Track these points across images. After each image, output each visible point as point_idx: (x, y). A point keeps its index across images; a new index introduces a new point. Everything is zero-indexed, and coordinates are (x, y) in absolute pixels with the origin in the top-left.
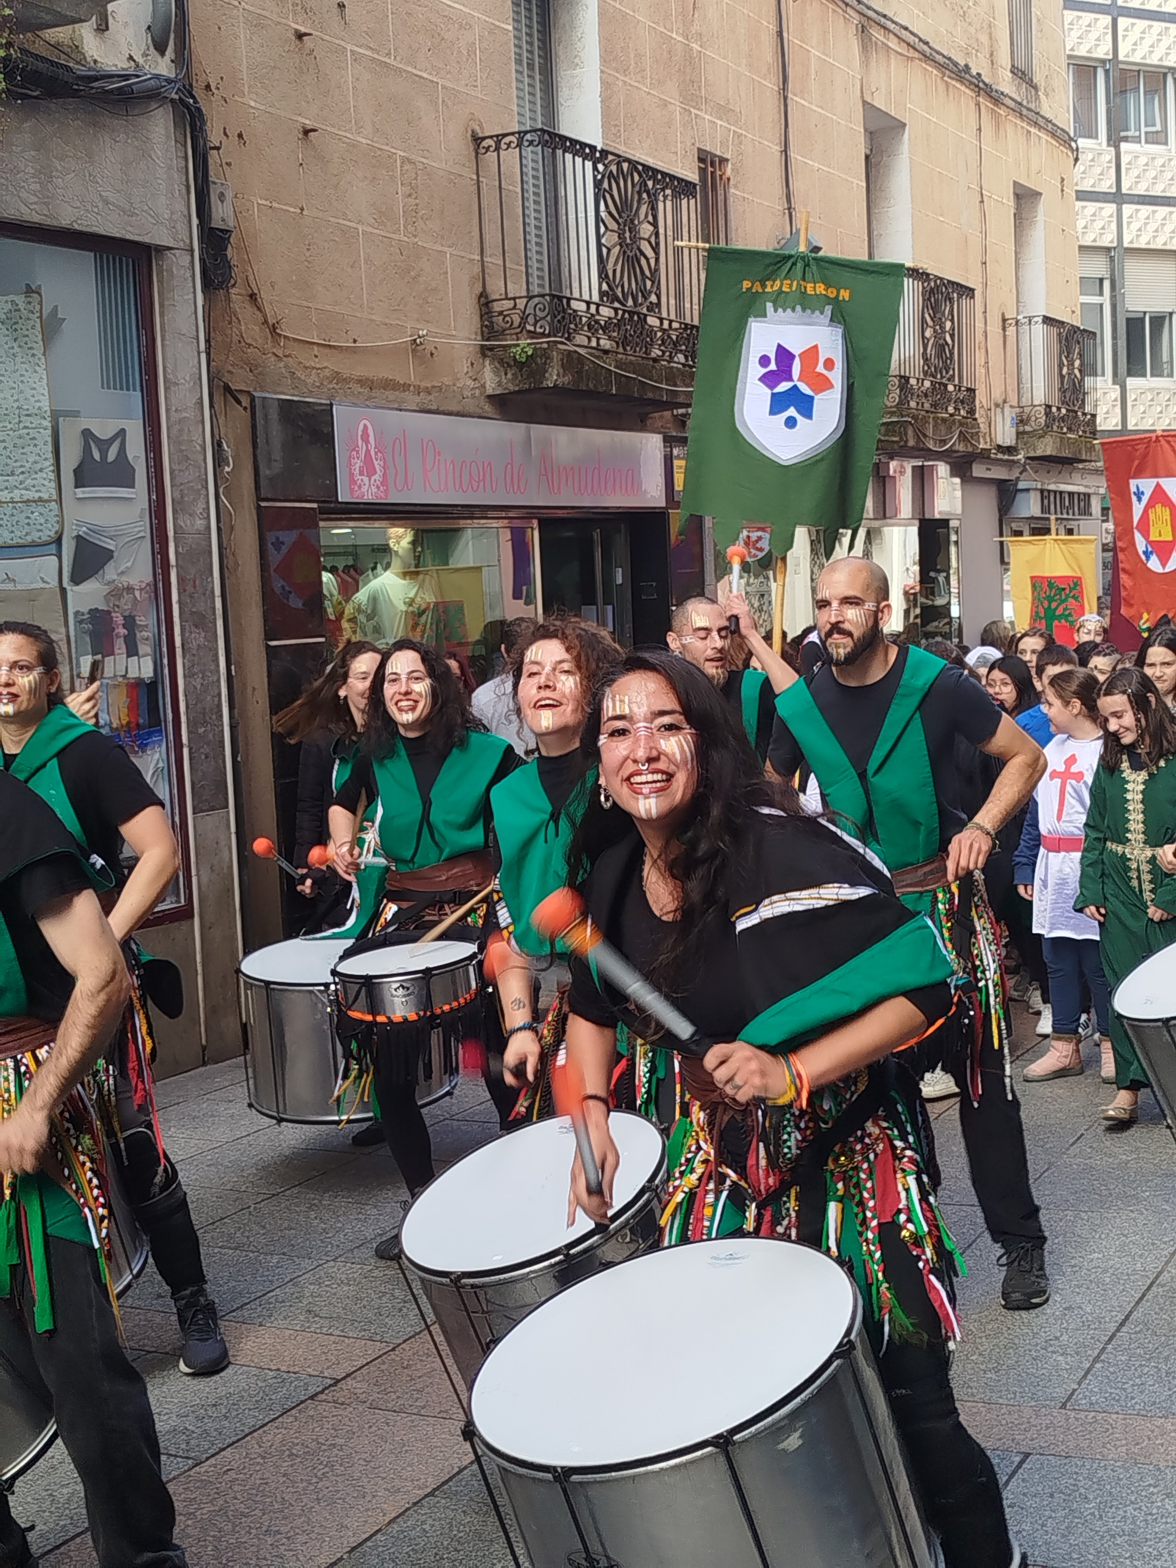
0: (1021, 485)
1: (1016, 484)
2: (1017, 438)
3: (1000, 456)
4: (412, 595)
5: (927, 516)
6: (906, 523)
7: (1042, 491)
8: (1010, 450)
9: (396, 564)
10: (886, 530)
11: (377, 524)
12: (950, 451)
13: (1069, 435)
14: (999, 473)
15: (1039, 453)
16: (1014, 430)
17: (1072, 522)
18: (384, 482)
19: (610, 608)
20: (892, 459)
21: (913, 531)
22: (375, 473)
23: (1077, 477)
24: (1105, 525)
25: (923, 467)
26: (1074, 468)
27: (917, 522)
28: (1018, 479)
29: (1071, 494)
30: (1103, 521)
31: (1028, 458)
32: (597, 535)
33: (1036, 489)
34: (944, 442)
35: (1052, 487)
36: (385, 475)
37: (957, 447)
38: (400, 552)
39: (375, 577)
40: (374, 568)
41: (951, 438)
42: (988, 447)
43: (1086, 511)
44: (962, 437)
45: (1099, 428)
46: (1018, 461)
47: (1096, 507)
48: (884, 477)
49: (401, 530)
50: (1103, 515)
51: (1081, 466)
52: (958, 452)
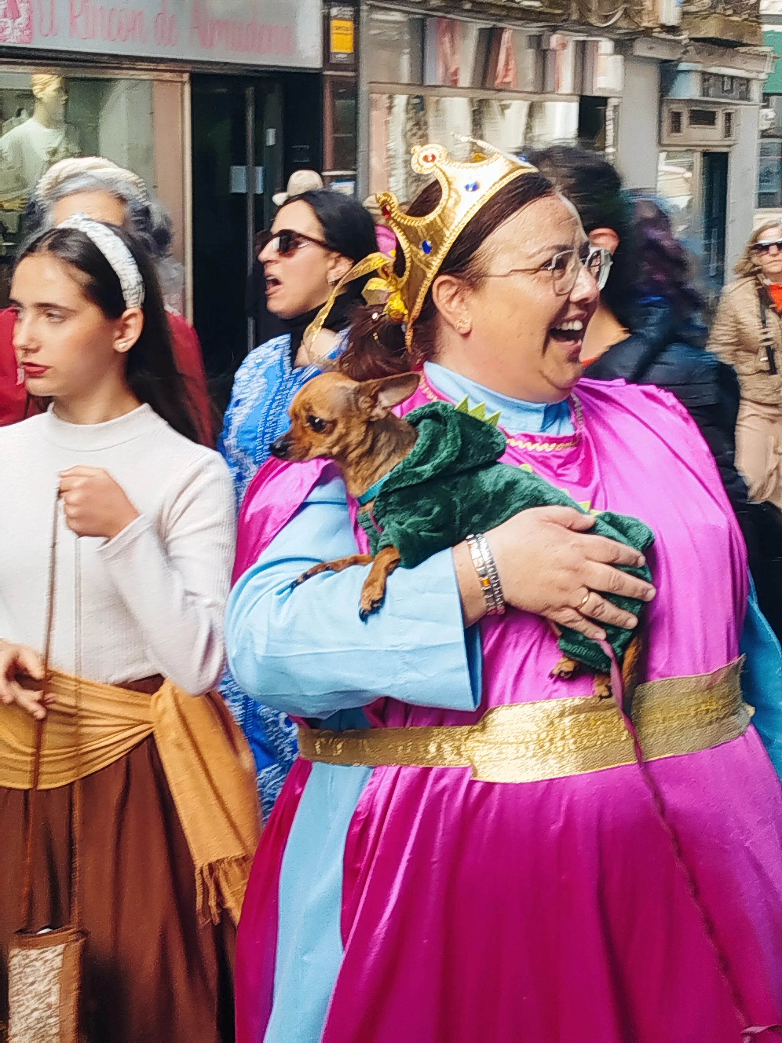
0: (683, 66)
1: (676, 66)
2: (682, 18)
3: (664, 35)
4: (55, 145)
5: (588, 93)
6: (566, 98)
7: (704, 73)
8: (672, 29)
9: (39, 110)
10: (548, 104)
11: (21, 69)
12: (612, 28)
13: (734, 18)
14: (663, 53)
15: (701, 35)
16: (679, 9)
17: (731, 107)
18: (29, 26)
19: (260, 170)
20: (554, 30)
21: (574, 108)
22: (19, 16)
23: (738, 61)
24: (765, 111)
25: (584, 42)
26: (738, 52)
27: (577, 98)
28: (679, 61)
29: (732, 78)
30: (764, 107)
31: (691, 39)
32: (250, 92)
33: (696, 71)
34: (607, 18)
35: (713, 70)
36: (29, 19)
37: (619, 24)
38: (46, 99)
39: (20, 123)
40: (19, 114)
41: (614, 15)
42: (650, 25)
43: (745, 96)
44: (626, 14)
45: (762, 13)
46: (679, 42)
47: (756, 92)
48: (545, 51)
49: (46, 77)
50: (764, 101)
51: (743, 49)
52: (620, 28)
